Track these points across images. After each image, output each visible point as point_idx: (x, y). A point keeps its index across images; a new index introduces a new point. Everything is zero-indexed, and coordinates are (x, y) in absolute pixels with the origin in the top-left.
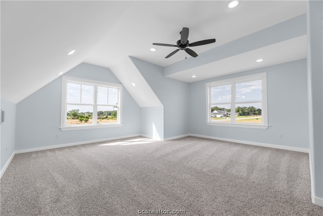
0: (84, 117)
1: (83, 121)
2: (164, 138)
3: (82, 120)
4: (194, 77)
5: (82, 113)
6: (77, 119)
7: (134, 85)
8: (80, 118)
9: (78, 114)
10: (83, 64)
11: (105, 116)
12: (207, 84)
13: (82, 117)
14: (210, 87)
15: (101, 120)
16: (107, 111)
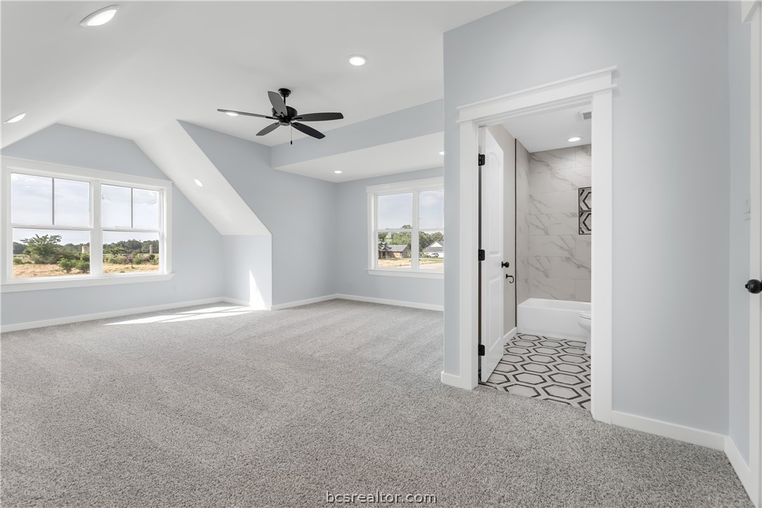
0: (78, 259)
1: (74, 270)
2: (273, 304)
3: (72, 267)
4: (338, 172)
5: (71, 245)
6: (52, 263)
7: (199, 183)
8: (63, 261)
9: (58, 249)
10: (58, 127)
11: (146, 256)
12: (370, 189)
13: (68, 257)
14: (376, 196)
15: (134, 266)
16: (152, 240)
